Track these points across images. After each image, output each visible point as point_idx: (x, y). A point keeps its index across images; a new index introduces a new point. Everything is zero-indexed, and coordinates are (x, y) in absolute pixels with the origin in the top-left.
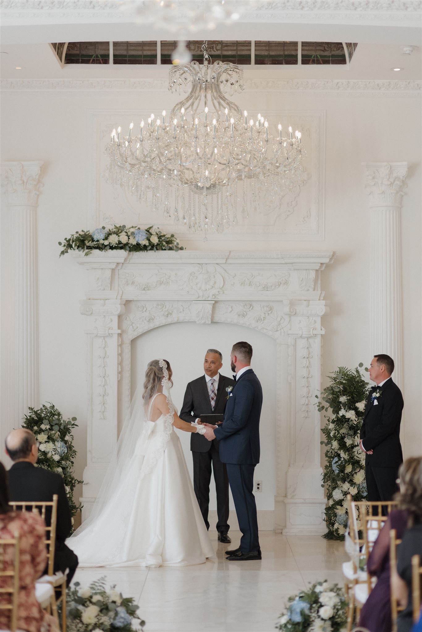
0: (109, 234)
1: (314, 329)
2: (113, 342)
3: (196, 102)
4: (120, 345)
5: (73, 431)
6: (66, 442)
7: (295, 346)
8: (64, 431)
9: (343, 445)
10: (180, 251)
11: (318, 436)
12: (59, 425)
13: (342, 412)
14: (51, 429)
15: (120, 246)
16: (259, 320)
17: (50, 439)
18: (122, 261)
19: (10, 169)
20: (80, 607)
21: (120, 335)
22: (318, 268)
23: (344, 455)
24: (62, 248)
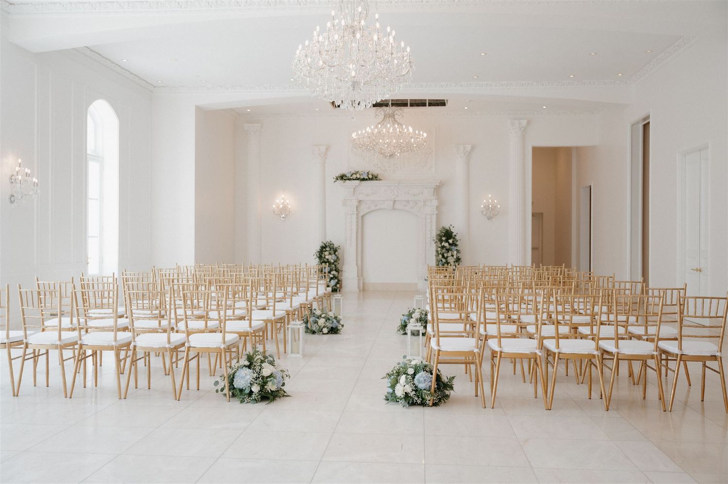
0: (352, 174)
1: (434, 211)
2: (354, 217)
3: (385, 123)
4: (357, 218)
5: (339, 251)
6: (336, 255)
7: (426, 218)
8: (335, 251)
9: (443, 256)
10: (381, 181)
11: (434, 253)
12: (333, 248)
13: (443, 244)
14: (330, 250)
15: (357, 179)
16: (412, 208)
17: (330, 254)
18: (357, 185)
19: (314, 149)
20: (317, 319)
21: (357, 214)
22: (434, 187)
23: (444, 260)
24: (335, 180)
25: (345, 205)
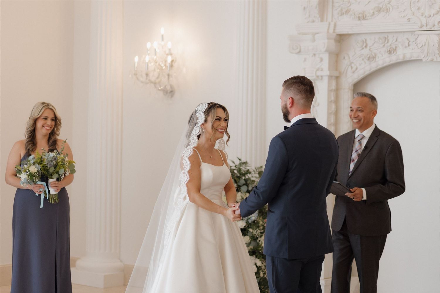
4: (335, 91)
21: (335, 78)
25: (298, 50)
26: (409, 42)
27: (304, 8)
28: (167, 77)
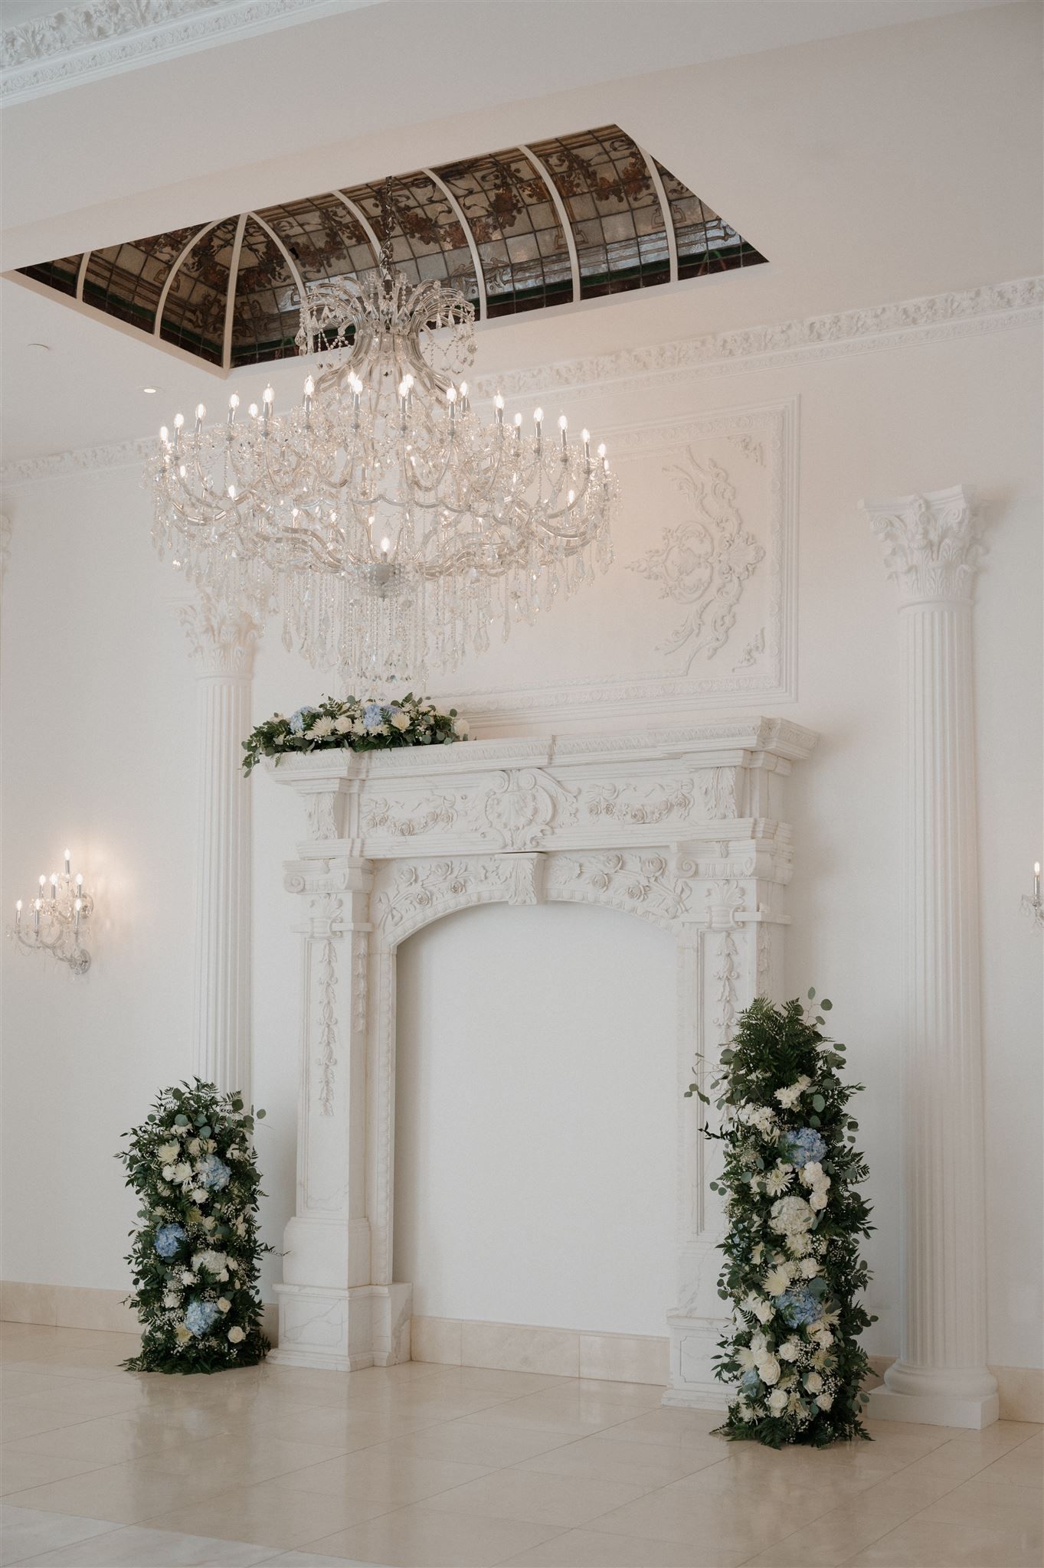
0: (314, 716)
1: (745, 908)
6: (231, 1163)
7: (701, 951)
8: (227, 1138)
9: (743, 1192)
10: (458, 744)
12: (215, 1125)
13: (744, 1114)
14: (193, 1134)
15: (338, 741)
16: (638, 894)
17: (184, 1156)
18: (345, 773)
19: (191, 607)
21: (360, 935)
22: (739, 762)
23: (753, 1220)
24: (246, 754)
25: (301, 886)
26: (487, 872)
27: (310, 815)
28: (74, 936)
